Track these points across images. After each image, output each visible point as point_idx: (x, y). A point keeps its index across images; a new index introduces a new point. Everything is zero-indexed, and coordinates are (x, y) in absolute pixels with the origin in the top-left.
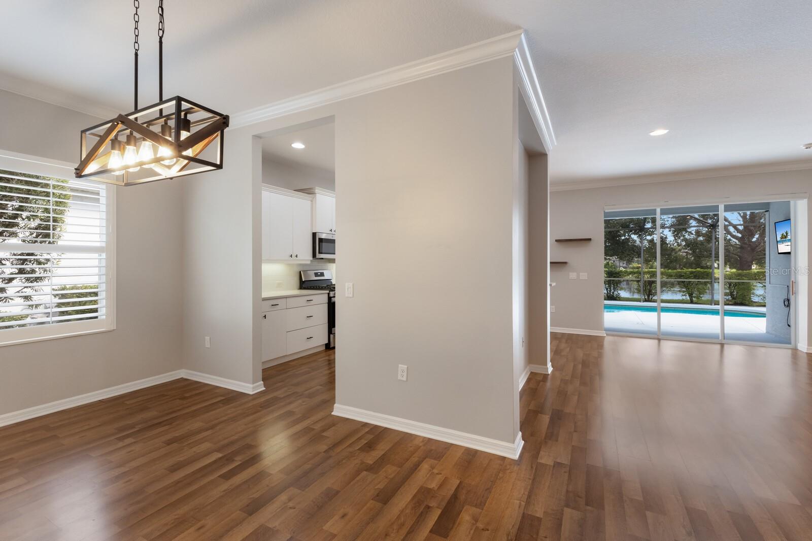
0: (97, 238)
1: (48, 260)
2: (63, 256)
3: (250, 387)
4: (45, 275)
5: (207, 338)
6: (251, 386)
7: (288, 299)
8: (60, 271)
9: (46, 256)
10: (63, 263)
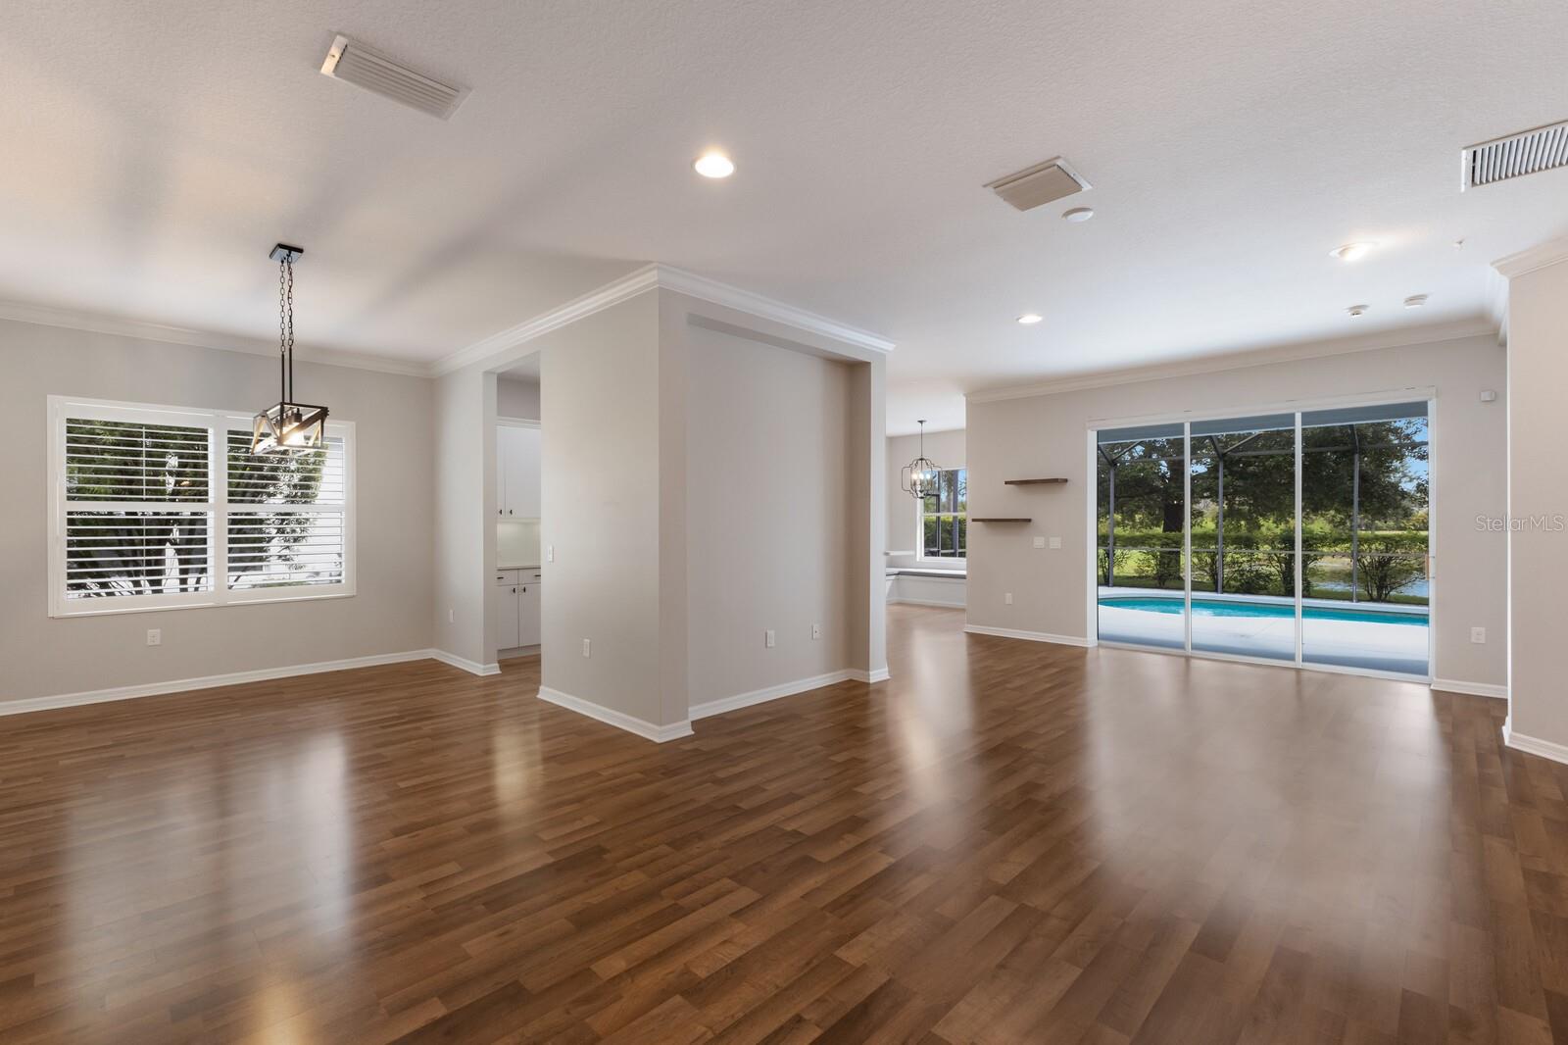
0: (339, 495)
1: (307, 520)
2: (319, 516)
3: (482, 668)
4: (302, 535)
5: (451, 611)
6: (482, 666)
7: (521, 572)
8: (317, 531)
9: (305, 516)
10: (319, 523)
